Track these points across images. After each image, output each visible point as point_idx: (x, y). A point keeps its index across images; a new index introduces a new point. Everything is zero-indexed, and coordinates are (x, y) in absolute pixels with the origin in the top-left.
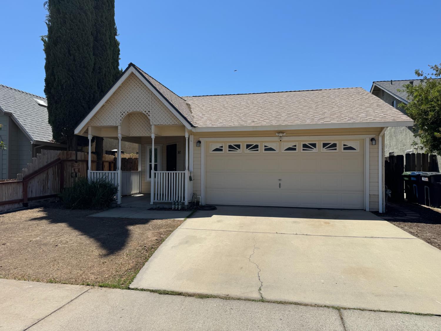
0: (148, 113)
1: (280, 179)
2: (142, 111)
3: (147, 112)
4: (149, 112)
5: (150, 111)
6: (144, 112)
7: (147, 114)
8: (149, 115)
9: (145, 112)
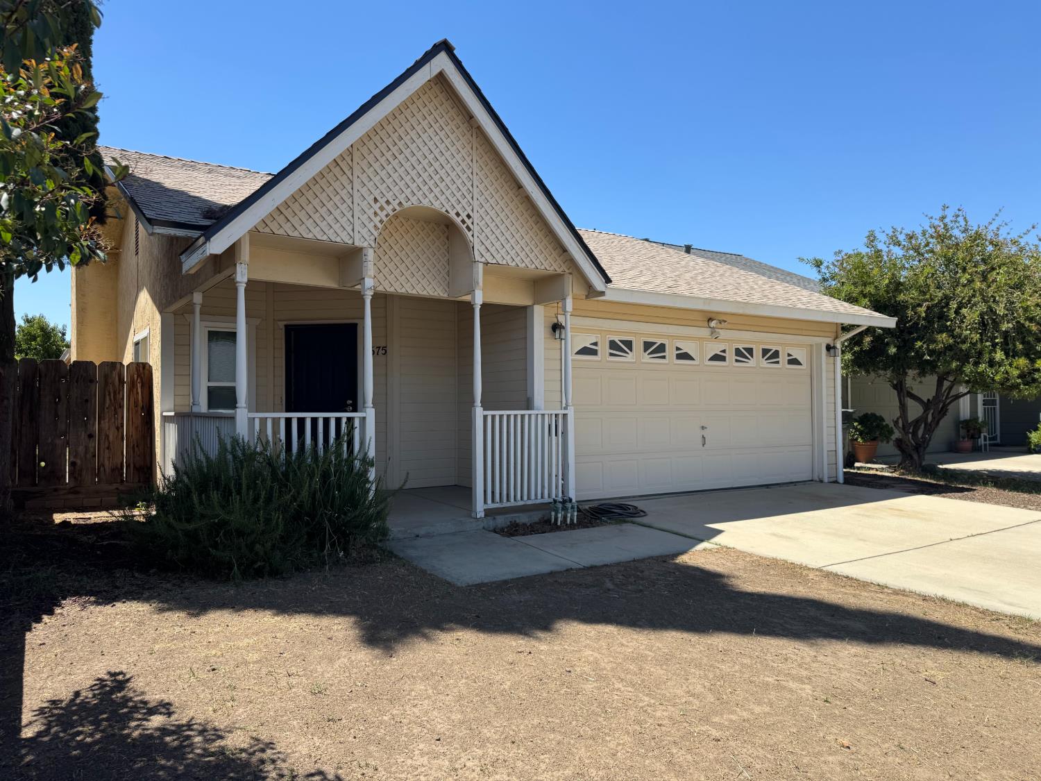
0: (466, 219)
1: (703, 427)
2: (447, 211)
3: (464, 216)
4: (469, 216)
5: (471, 214)
6: (452, 215)
7: (463, 222)
8: (469, 229)
9: (458, 214)
